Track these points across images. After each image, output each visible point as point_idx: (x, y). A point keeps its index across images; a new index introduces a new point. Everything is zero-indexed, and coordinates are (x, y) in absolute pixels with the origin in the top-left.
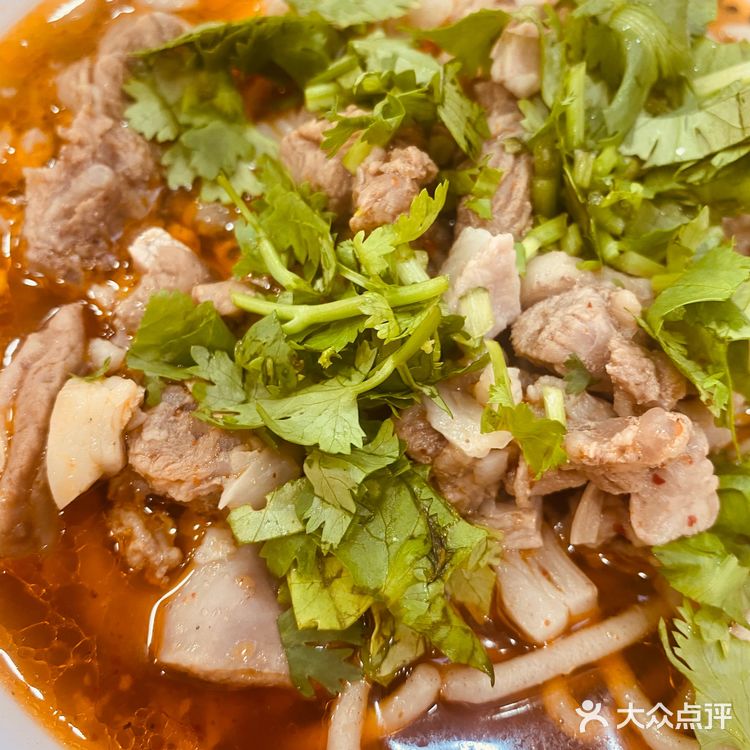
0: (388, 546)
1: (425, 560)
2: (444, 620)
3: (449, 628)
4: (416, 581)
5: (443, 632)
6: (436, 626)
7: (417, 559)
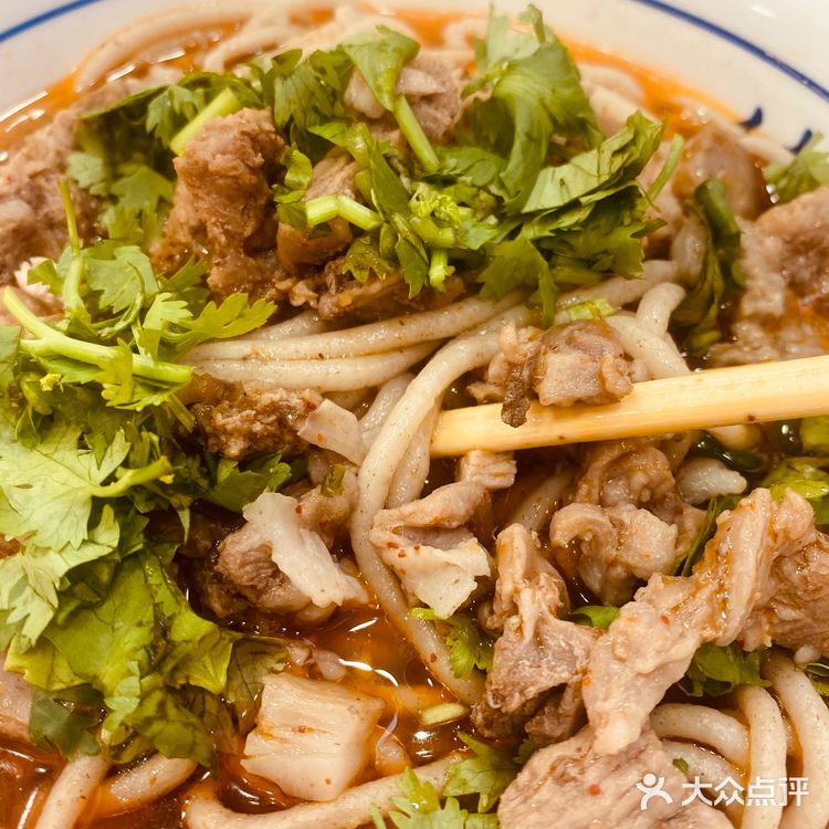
0: (113, 631)
1: (143, 652)
2: (159, 715)
3: (165, 722)
4: (130, 673)
5: (157, 727)
6: (148, 721)
7: (136, 650)
